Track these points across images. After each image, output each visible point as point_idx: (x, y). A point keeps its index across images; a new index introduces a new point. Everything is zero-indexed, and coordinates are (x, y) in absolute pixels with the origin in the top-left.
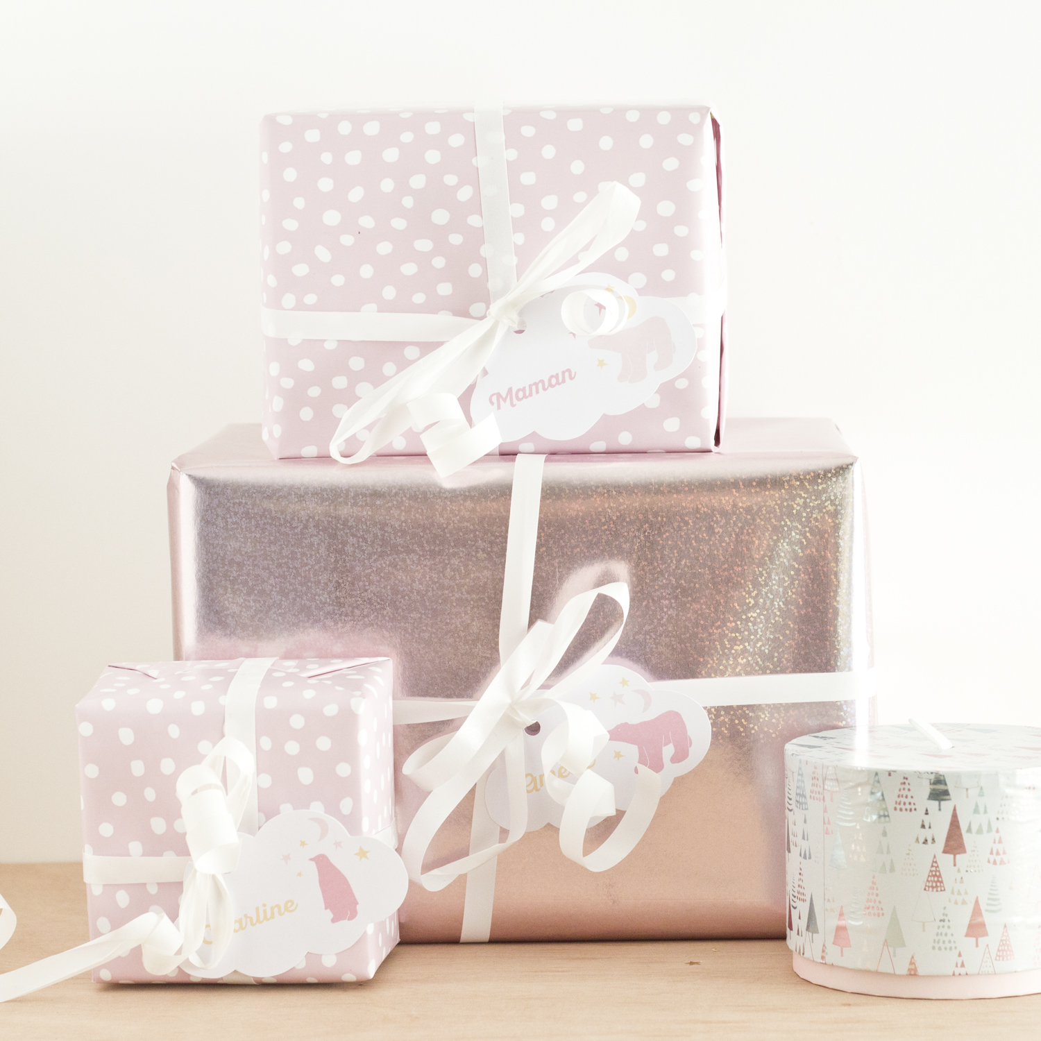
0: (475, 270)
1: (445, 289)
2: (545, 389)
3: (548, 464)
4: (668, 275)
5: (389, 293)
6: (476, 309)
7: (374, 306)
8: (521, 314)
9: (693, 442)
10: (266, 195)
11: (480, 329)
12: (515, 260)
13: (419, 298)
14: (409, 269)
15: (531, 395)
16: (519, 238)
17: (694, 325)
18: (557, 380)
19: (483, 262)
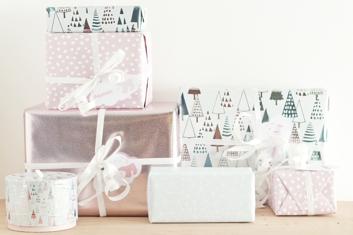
0: (91, 68)
1: (84, 72)
2: (106, 95)
3: (106, 111)
4: (133, 70)
5: (72, 73)
6: (91, 77)
7: (69, 76)
8: (101, 78)
9: (139, 107)
10: (46, 51)
11: (91, 81)
12: (100, 66)
13: (79, 74)
14: (77, 68)
15: (103, 96)
16: (101, 61)
17: (139, 81)
18: (109, 92)
19: (93, 66)
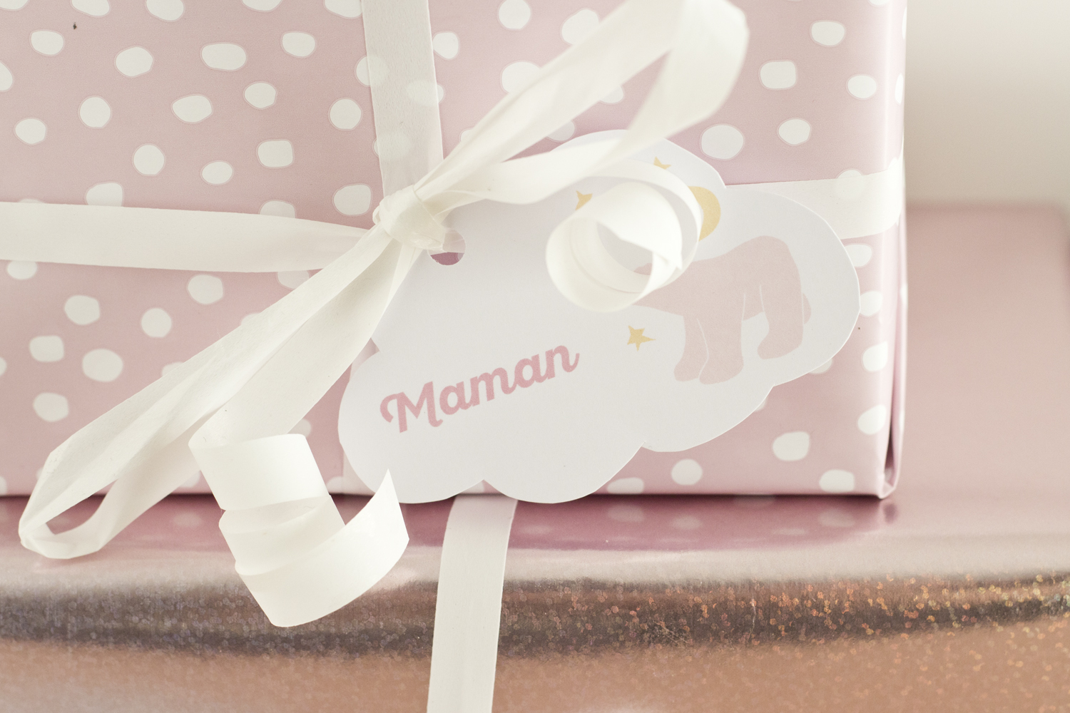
0: (345, 114)
1: (275, 154)
4: (795, 132)
5: (149, 160)
6: (351, 198)
7: (114, 190)
8: (451, 219)
9: (838, 481)
12: (436, 94)
13: (218, 173)
14: (193, 109)
16: (447, 45)
17: (846, 242)
19: (364, 96)
